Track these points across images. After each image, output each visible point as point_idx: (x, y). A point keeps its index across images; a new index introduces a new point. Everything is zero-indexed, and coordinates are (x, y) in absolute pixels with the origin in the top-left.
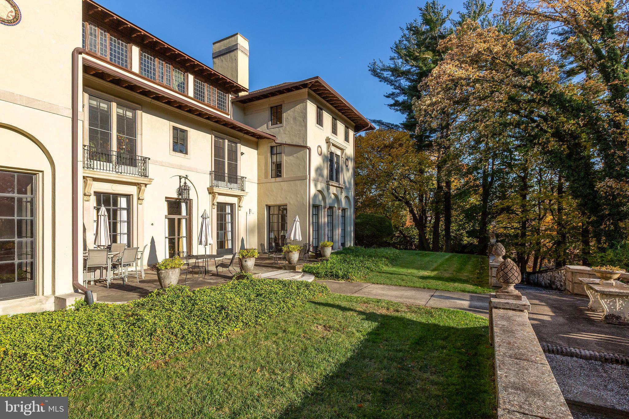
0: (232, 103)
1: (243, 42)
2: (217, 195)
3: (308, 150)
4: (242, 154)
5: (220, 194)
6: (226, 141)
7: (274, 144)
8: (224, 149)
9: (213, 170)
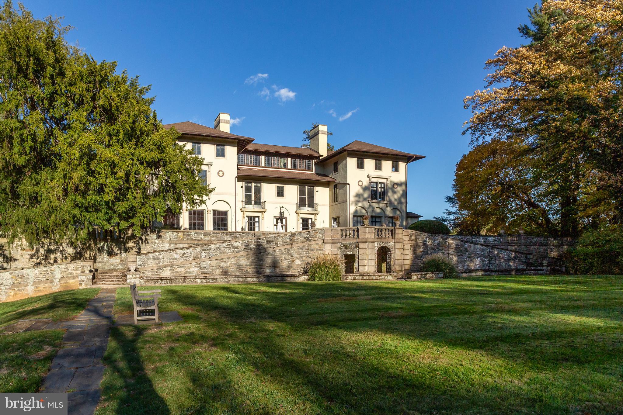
0: (315, 164)
1: (323, 128)
2: (300, 214)
3: (348, 185)
4: (317, 191)
5: (301, 214)
6: (307, 187)
7: (335, 184)
8: (305, 191)
9: (298, 202)
